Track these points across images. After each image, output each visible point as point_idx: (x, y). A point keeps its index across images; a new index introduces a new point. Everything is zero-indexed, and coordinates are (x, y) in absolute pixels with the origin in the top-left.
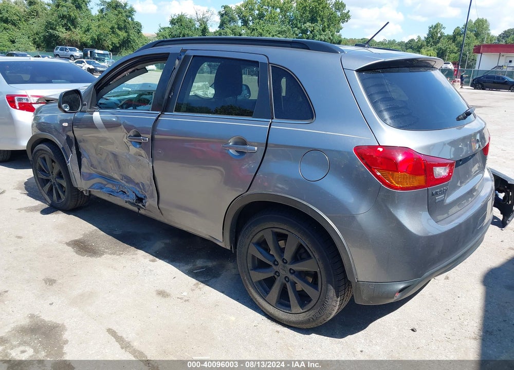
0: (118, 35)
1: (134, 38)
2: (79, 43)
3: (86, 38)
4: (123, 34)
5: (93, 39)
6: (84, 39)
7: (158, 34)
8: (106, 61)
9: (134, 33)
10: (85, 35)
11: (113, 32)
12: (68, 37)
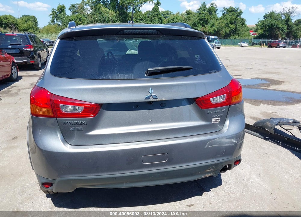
0: (230, 27)
1: (240, 28)
2: (207, 33)
3: (211, 30)
4: (233, 27)
5: (215, 30)
6: (210, 31)
7: (257, 25)
8: (215, 42)
9: (240, 25)
10: (211, 29)
11: (227, 26)
12: (202, 30)
